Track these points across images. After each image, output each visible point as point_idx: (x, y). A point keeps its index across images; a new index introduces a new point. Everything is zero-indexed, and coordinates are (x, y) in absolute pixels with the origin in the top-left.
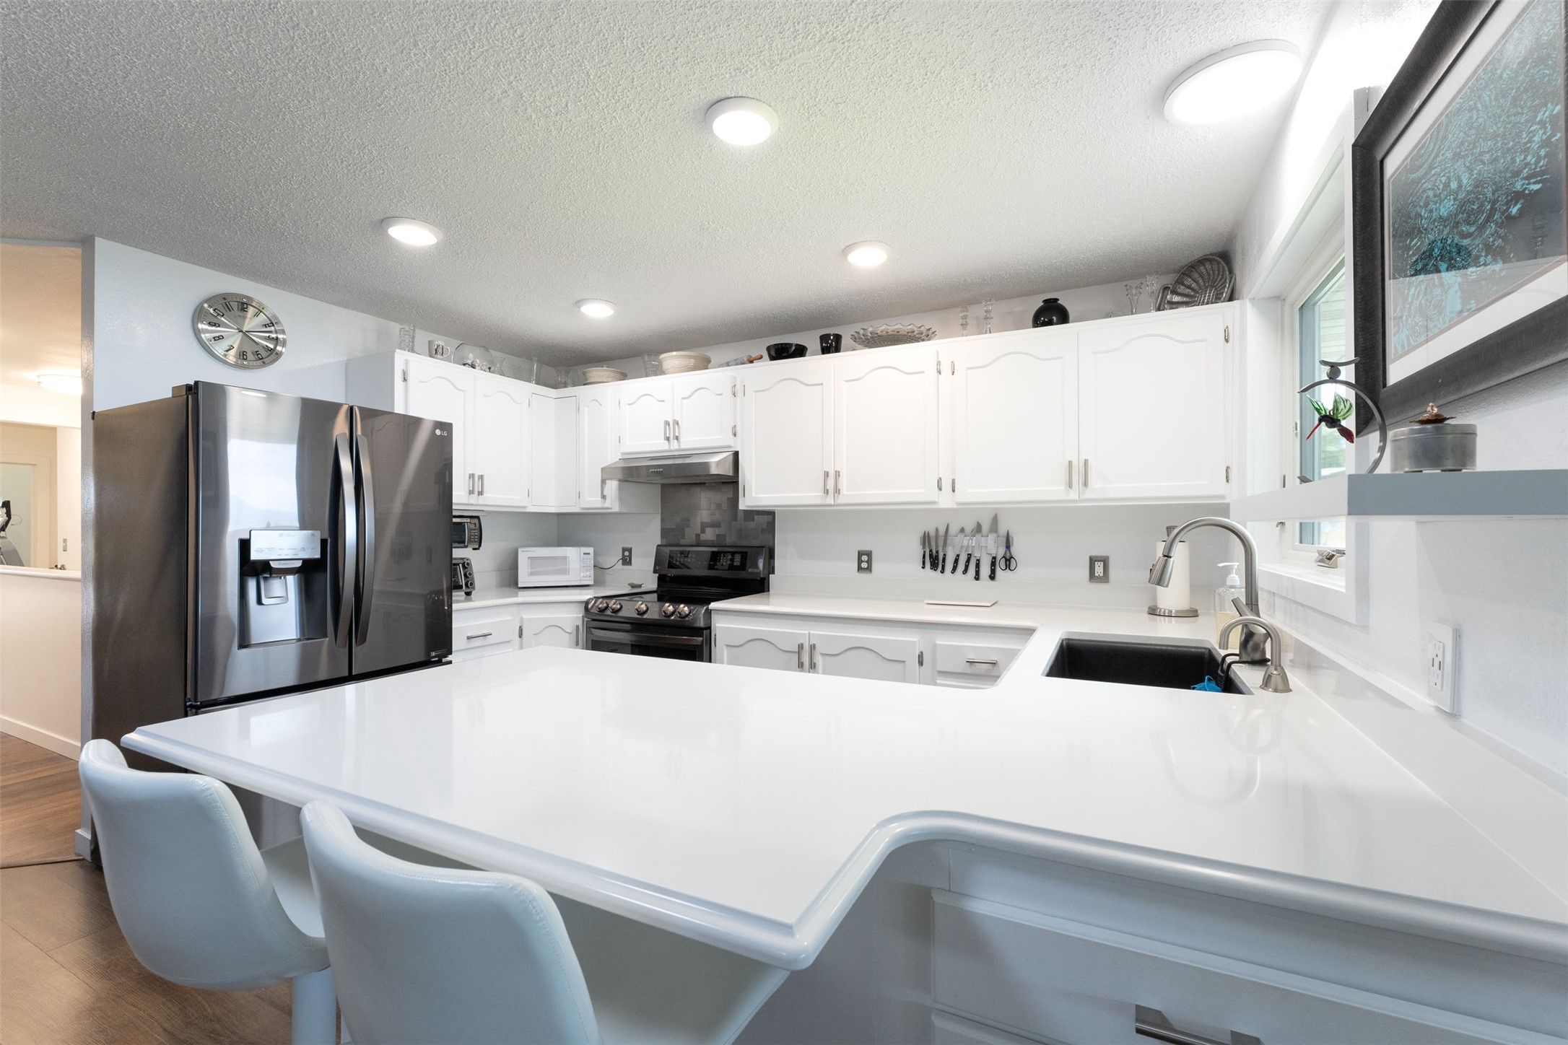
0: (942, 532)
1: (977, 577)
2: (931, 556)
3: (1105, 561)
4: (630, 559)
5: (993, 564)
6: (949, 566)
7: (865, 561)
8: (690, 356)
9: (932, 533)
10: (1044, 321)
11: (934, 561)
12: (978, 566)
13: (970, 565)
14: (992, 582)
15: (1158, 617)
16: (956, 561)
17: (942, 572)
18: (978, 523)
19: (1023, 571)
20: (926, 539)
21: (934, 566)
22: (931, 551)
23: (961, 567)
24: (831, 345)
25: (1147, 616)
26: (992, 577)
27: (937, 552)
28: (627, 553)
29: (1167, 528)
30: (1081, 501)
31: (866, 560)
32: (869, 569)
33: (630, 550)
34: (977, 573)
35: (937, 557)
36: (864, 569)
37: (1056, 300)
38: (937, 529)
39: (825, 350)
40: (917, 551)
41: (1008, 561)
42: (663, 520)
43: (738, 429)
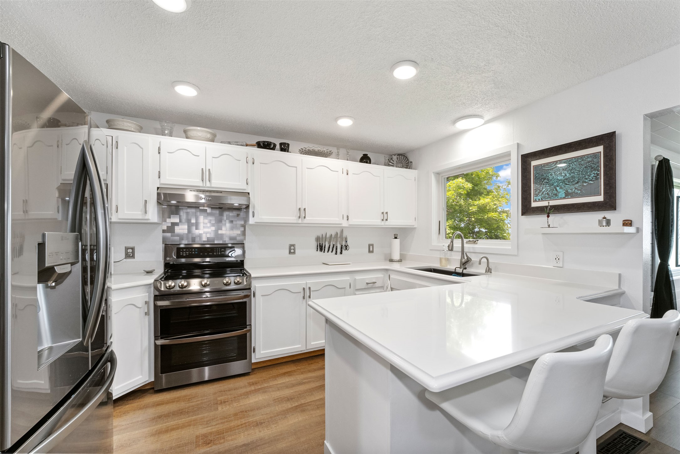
0: (324, 236)
1: (336, 254)
2: (320, 245)
3: (373, 245)
4: (134, 254)
5: (342, 248)
6: (326, 250)
7: (292, 250)
8: (208, 131)
9: (321, 237)
10: (365, 161)
11: (321, 248)
12: (336, 249)
13: (333, 249)
14: (341, 255)
15: (393, 262)
16: (329, 247)
17: (324, 252)
18: (337, 232)
19: (351, 250)
20: (318, 239)
21: (321, 250)
22: (320, 244)
23: (331, 250)
24: (285, 148)
25: (389, 262)
26: (341, 253)
27: (322, 244)
28: (130, 251)
29: (394, 235)
30: (385, 225)
31: (293, 248)
32: (294, 253)
33: (133, 249)
34: (336, 252)
35: (322, 246)
36: (292, 252)
37: (367, 155)
38: (322, 234)
39: (282, 150)
40: (314, 244)
41: (346, 247)
43: (249, 181)
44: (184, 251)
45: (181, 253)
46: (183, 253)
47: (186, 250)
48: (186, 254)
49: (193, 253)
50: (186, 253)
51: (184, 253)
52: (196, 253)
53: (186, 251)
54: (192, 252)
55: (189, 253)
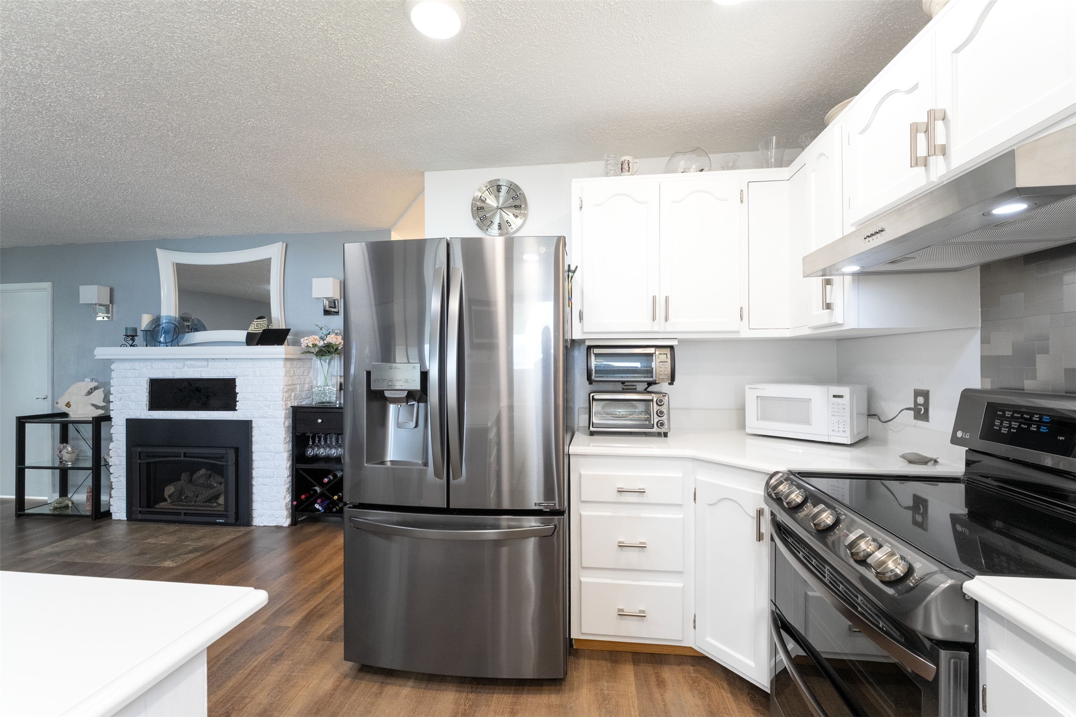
4: (927, 410)
28: (921, 400)
33: (926, 394)
42: (985, 341)
44: (1007, 419)
45: (997, 422)
46: (1001, 423)
47: (1012, 415)
48: (1010, 427)
49: (1034, 428)
50: (1010, 424)
51: (1006, 424)
52: (1044, 429)
53: (1012, 418)
54: (1030, 426)
55: (1019, 426)
